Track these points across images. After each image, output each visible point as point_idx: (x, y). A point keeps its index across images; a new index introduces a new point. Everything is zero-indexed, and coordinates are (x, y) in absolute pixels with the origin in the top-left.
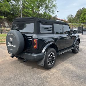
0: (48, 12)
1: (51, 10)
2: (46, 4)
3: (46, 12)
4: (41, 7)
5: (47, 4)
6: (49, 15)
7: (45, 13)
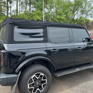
0: (85, 16)
1: (89, 13)
2: (82, 7)
3: (82, 16)
4: (76, 11)
5: (84, 7)
6: (86, 20)
7: (81, 18)
